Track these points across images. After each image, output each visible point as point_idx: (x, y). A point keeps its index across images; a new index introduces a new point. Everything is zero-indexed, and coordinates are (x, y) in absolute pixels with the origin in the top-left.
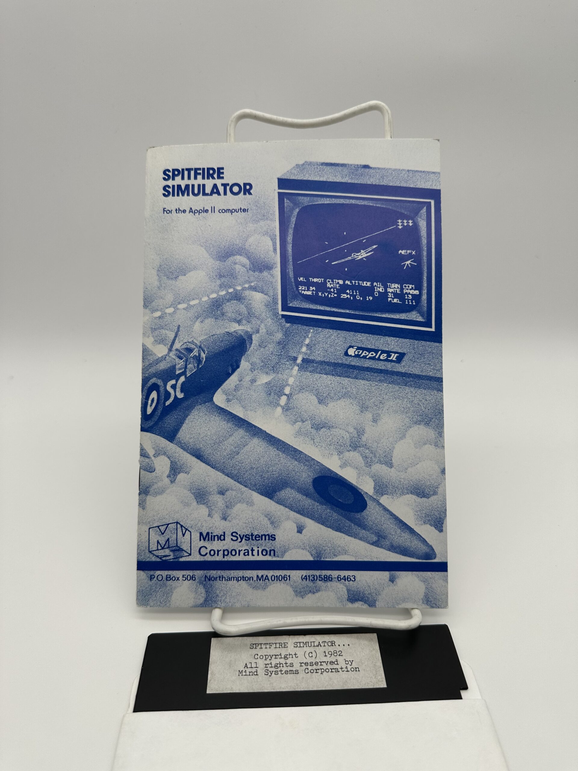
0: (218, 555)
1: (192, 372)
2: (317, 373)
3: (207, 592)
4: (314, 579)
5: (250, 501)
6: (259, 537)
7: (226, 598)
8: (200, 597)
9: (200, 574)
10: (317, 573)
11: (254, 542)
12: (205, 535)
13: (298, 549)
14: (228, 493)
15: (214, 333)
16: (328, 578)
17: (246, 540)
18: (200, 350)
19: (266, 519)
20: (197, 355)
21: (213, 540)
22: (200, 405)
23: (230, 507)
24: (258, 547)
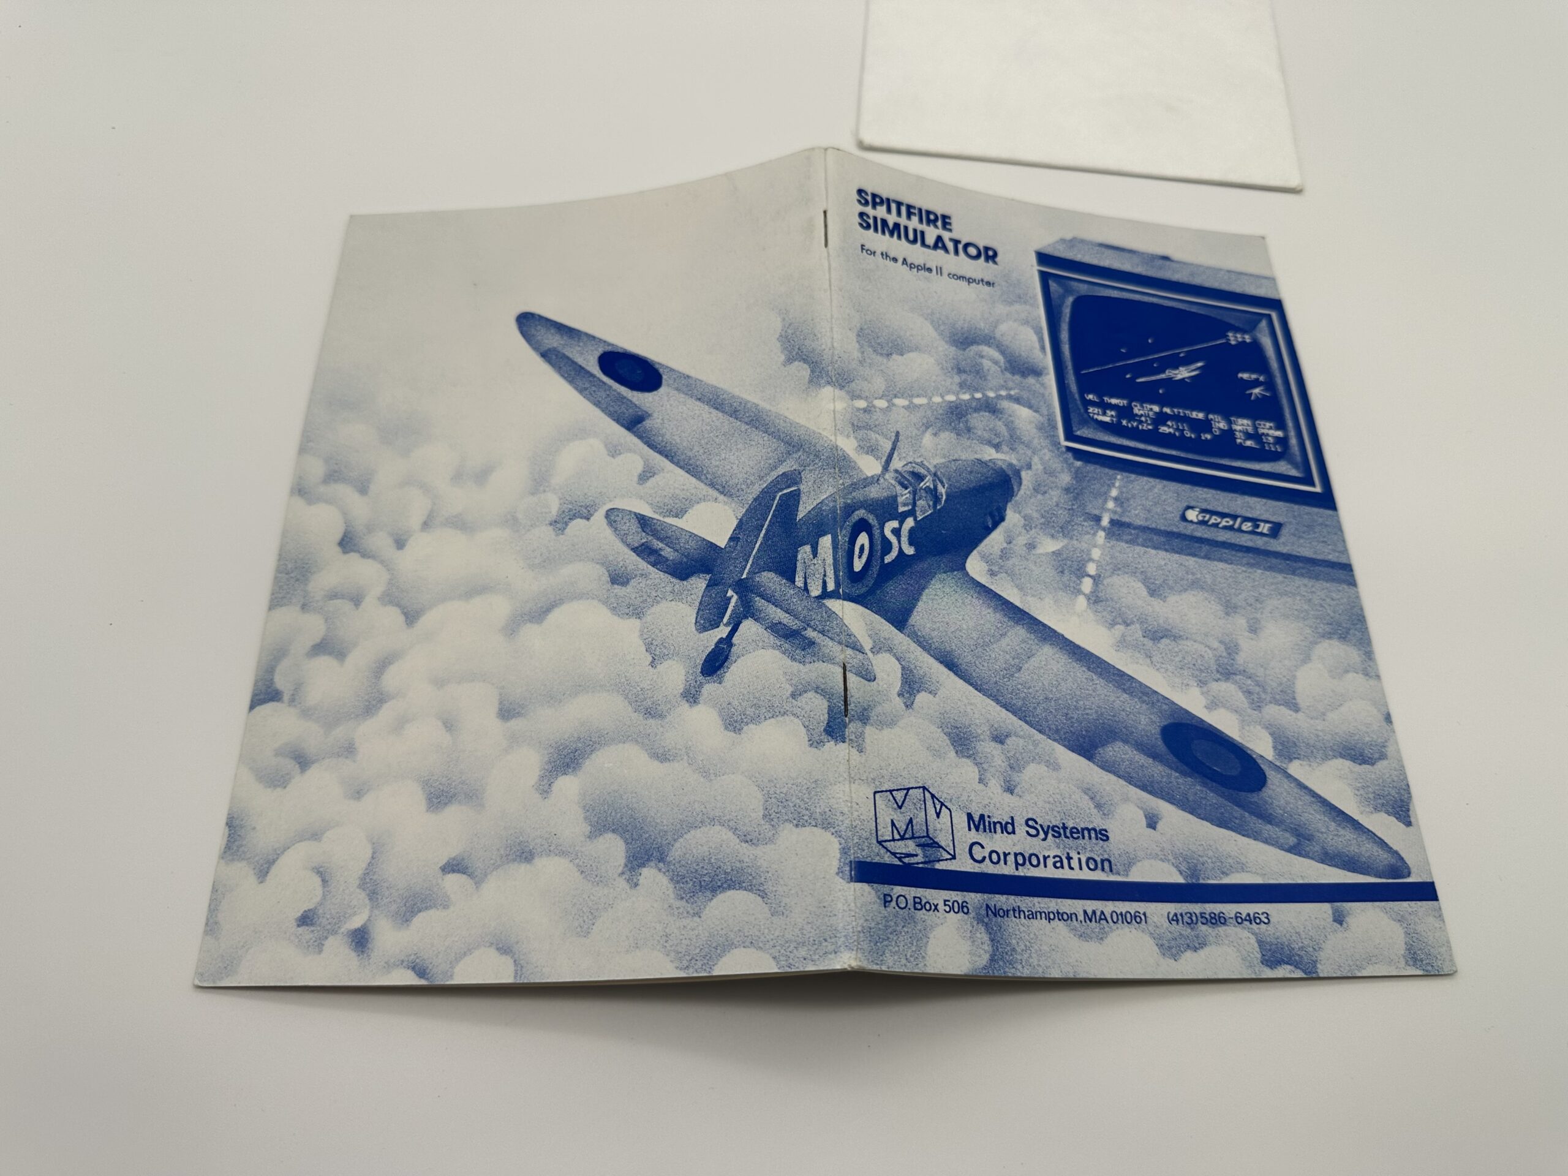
0: (1005, 863)
1: (926, 515)
2: (1138, 545)
3: (992, 940)
4: (1192, 921)
5: (1052, 761)
6: (1078, 832)
7: (1030, 957)
8: (982, 952)
9: (976, 901)
10: (1196, 908)
11: (1070, 841)
12: (976, 819)
13: (1153, 861)
14: (1009, 741)
15: (956, 456)
16: (1217, 918)
17: (1053, 836)
18: (935, 480)
19: (1087, 797)
20: (932, 487)
21: (993, 830)
22: (944, 573)
23: (1017, 769)
24: (1079, 853)
